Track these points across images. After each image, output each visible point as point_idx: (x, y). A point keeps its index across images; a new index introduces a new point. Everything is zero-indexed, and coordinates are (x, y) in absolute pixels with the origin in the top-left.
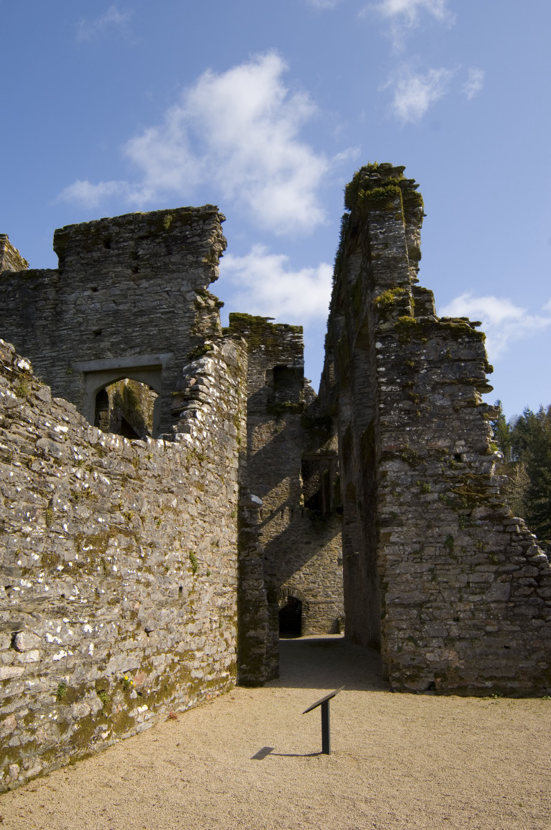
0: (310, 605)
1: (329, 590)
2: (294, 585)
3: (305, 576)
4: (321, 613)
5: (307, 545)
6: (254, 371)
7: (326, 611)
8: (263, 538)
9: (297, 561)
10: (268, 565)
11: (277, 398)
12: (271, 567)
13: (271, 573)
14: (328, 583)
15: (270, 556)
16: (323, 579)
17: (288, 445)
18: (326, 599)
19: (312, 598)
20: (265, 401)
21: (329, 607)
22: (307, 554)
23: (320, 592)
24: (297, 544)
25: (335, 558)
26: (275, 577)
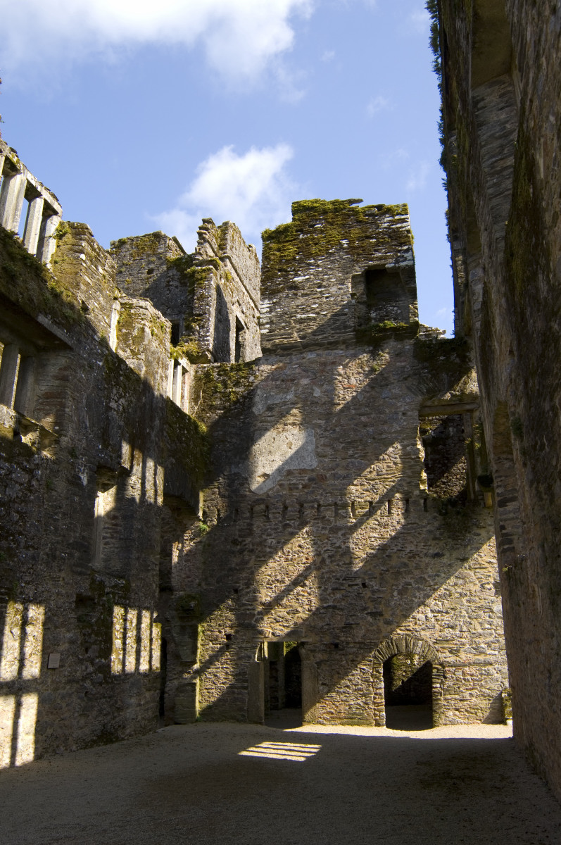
0: (446, 668)
1: (482, 639)
2: (416, 631)
3: (436, 614)
4: (468, 683)
5: (436, 559)
6: (333, 280)
7: (477, 681)
8: (358, 550)
9: (419, 589)
10: (368, 596)
11: (373, 318)
12: (374, 600)
13: (374, 610)
14: (478, 627)
15: (371, 581)
16: (468, 620)
17: (394, 391)
18: (477, 657)
19: (450, 655)
20: (351, 324)
21: (484, 672)
22: (438, 576)
23: (464, 645)
24: (417, 558)
25: (488, 581)
26: (381, 618)
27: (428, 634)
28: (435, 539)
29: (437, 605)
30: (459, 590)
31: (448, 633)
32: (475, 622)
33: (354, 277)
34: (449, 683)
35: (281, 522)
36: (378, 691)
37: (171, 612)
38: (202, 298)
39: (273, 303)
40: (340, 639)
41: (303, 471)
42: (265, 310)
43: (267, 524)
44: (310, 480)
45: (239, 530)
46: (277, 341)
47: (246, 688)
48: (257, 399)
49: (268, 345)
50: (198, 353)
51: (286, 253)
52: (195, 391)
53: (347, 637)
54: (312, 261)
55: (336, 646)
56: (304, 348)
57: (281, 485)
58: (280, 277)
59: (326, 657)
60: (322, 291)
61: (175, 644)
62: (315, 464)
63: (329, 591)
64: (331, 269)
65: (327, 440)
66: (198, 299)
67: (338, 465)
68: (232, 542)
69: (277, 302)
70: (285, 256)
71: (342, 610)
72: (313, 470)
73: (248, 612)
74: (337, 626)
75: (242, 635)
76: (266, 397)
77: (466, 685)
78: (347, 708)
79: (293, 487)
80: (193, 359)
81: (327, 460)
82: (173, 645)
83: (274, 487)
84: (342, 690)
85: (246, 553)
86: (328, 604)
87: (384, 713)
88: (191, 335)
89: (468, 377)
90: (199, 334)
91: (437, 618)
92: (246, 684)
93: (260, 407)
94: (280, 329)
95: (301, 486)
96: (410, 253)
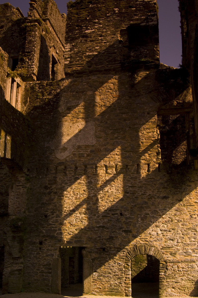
0: (168, 264)
1: (189, 247)
2: (151, 242)
3: (163, 232)
4: (180, 273)
5: (164, 200)
6: (108, 33)
7: (185, 271)
8: (118, 193)
9: (153, 217)
10: (123, 220)
11: (132, 56)
12: (127, 223)
13: (127, 229)
14: (188, 240)
15: (126, 212)
16: (182, 236)
17: (143, 99)
18: (186, 258)
19: (171, 256)
20: (119, 59)
21: (190, 266)
22: (165, 210)
23: (179, 250)
24: (153, 199)
25: (194, 213)
26: (131, 234)
27: (158, 243)
28: (164, 188)
29: (163, 226)
30: (177, 218)
31: (170, 243)
32: (186, 237)
33: (121, 31)
34: (169, 272)
35: (73, 176)
36: (128, 276)
37: (7, 228)
38: (30, 42)
39: (73, 45)
40: (106, 245)
41: (87, 146)
42: (67, 50)
43: (65, 177)
44: (91, 151)
45: (49, 181)
46: (74, 68)
47: (50, 273)
48: (61, 103)
49: (69, 71)
50: (27, 75)
51: (81, 16)
52: (25, 98)
53: (110, 244)
54: (97, 21)
55: (104, 249)
56: (90, 73)
57: (74, 154)
58: (77, 30)
59: (97, 256)
60: (102, 39)
61: (9, 246)
62: (94, 142)
63: (101, 217)
64: (108, 26)
65: (102, 128)
66: (28, 43)
67: (108, 143)
68: (44, 187)
69: (74, 45)
70: (80, 17)
71: (108, 228)
72: (93, 146)
73: (52, 229)
74: (104, 238)
75: (49, 242)
76: (66, 102)
77: (179, 274)
78: (109, 285)
79: (81, 156)
80: (24, 79)
81: (101, 140)
82: (8, 247)
83: (70, 156)
84: (106, 275)
85: (52, 194)
86: (99, 225)
87: (131, 289)
88: (23, 64)
89: (187, 92)
90: (28, 64)
91: (164, 234)
92: (50, 271)
93: (63, 108)
94: (76, 61)
95: (86, 155)
96: (156, 17)
